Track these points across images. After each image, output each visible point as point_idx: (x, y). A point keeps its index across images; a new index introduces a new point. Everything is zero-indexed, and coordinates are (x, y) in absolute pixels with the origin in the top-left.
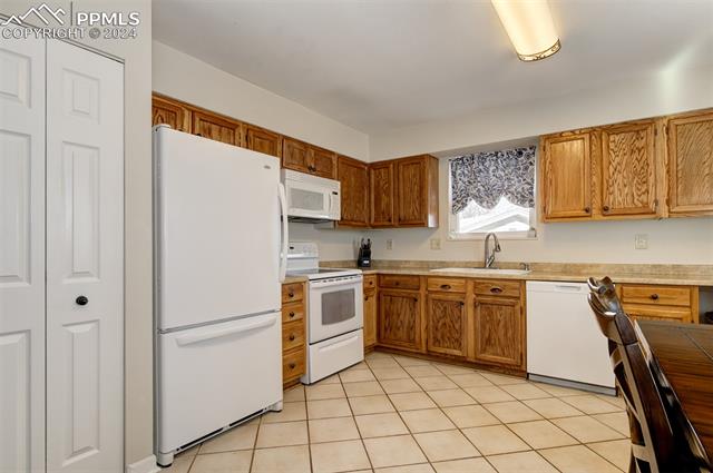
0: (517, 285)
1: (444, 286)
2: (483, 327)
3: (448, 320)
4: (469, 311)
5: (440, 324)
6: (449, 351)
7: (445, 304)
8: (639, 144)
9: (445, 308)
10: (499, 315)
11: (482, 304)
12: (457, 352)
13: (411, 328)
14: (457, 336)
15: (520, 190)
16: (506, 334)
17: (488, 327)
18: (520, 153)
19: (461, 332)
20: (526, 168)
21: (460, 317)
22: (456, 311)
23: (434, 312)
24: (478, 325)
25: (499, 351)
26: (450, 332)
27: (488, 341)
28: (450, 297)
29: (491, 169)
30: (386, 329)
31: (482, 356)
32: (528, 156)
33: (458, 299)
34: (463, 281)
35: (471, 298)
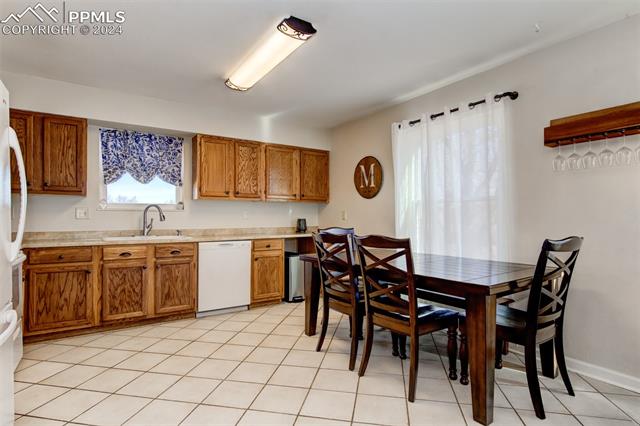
0: (191, 246)
1: (123, 254)
2: (163, 285)
3: (127, 286)
4: (149, 274)
5: (119, 291)
6: (128, 315)
7: (125, 271)
8: (254, 156)
9: (125, 275)
10: (176, 272)
11: (162, 265)
12: (137, 314)
13: (81, 303)
14: (138, 299)
15: (170, 170)
16: (182, 287)
17: (167, 284)
18: (170, 141)
19: (142, 295)
20: (175, 154)
21: (141, 281)
22: (137, 277)
23: (111, 281)
24: (159, 285)
25: (177, 301)
26: (130, 296)
27: (168, 296)
28: (130, 264)
29: (145, 148)
30: (39, 313)
31: (162, 310)
32: (177, 145)
33: (139, 264)
34: (144, 248)
35: (151, 261)
